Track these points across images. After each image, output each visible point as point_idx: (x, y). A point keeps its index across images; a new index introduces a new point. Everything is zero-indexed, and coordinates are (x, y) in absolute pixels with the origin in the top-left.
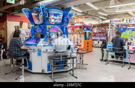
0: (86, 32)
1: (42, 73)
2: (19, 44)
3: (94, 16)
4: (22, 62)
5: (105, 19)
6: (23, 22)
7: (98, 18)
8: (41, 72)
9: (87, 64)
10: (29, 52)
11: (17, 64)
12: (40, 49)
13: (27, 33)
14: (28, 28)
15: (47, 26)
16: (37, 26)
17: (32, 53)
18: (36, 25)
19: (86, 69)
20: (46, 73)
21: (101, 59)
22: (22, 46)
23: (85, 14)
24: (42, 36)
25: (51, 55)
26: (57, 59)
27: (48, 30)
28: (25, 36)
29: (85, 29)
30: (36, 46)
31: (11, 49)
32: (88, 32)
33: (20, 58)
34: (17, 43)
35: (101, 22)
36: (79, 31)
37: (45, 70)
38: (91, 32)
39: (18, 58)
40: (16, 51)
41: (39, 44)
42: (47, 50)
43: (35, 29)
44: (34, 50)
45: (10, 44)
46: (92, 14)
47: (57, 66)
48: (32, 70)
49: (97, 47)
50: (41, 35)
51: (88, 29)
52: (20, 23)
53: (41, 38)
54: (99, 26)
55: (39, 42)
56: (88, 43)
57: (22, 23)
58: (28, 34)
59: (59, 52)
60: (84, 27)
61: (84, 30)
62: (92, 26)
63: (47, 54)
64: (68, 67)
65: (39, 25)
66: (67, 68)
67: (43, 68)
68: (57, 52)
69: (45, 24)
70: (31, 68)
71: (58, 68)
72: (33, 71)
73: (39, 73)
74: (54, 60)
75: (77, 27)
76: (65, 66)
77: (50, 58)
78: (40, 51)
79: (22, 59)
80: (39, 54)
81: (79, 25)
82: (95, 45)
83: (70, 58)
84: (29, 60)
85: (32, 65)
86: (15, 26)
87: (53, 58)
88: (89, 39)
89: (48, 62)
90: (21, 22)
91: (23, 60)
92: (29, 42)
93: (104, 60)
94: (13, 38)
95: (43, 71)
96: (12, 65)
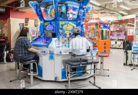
0: (102, 31)
1: (55, 81)
2: (27, 44)
3: (113, 11)
4: (31, 67)
5: (126, 14)
6: (28, 18)
7: (117, 13)
8: (53, 79)
9: (108, 70)
10: (39, 55)
11: (24, 70)
12: (52, 52)
13: (33, 31)
14: (35, 26)
15: (59, 23)
16: (47, 23)
17: (43, 56)
18: (45, 21)
19: (109, 76)
20: (60, 81)
21: (124, 63)
22: (31, 47)
23: (103, 8)
24: (54, 35)
25: (66, 58)
26: (75, 64)
27: (61, 27)
28: (31, 35)
29: (102, 26)
30: (47, 47)
31: (17, 51)
32: (105, 30)
33: (29, 62)
34: (24, 44)
35: (120, 18)
36: (93, 29)
37: (59, 78)
38: (109, 30)
39: (25, 62)
40: (23, 53)
41: (50, 45)
42: (61, 52)
43: (44, 27)
44: (44, 52)
45: (16, 45)
46: (110, 9)
47: (75, 73)
48: (42, 77)
49: (114, 48)
50: (52, 33)
51: (105, 27)
52: (25, 20)
53: (53, 37)
54: (117, 23)
55: (51, 42)
56: (105, 44)
57: (28, 20)
58: (34, 33)
59: (77, 55)
60: (101, 24)
61: (101, 28)
62: (110, 23)
63: (61, 57)
64: (88, 73)
65: (50, 21)
66: (86, 75)
67: (56, 74)
68: (74, 55)
69: (57, 20)
70: (41, 74)
71: (76, 75)
72: (44, 78)
73: (51, 81)
74: (71, 65)
75: (92, 24)
76: (84, 73)
77: (65, 62)
78: (53, 54)
79: (30, 64)
80: (52, 58)
81: (94, 21)
82: (112, 46)
83: (91, 63)
84: (39, 65)
85: (42, 71)
86: (20, 24)
87: (69, 62)
88: (106, 39)
89: (63, 68)
90: (27, 18)
91: (32, 64)
92: (38, 42)
93: (128, 64)
94: (19, 38)
95: (56, 78)
96: (18, 71)
